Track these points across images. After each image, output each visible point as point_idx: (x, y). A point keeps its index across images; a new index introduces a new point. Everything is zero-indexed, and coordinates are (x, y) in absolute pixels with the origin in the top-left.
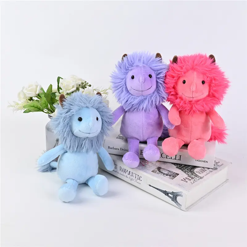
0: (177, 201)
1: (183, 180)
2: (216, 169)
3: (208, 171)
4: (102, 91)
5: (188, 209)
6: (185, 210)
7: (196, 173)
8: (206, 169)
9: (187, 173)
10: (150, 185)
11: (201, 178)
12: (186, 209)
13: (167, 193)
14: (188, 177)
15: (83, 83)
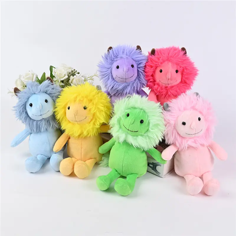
0: (156, 170)
4: (88, 78)
6: (163, 177)
15: (72, 71)
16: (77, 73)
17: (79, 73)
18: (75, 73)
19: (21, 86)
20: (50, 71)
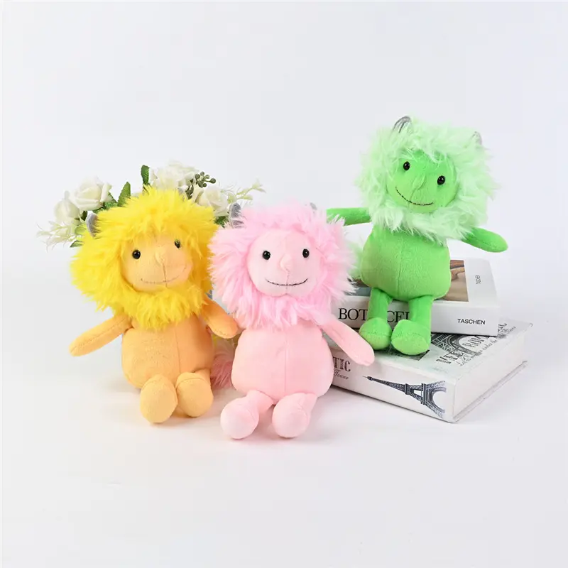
1: (440, 361)
2: (503, 336)
3: (487, 341)
5: (458, 417)
6: (453, 421)
7: (463, 346)
8: (482, 338)
9: (444, 346)
10: (370, 378)
11: (477, 354)
12: (454, 418)
13: (411, 389)
14: (450, 355)
15: (197, 177)
16: (209, 180)
17: (213, 181)
18: (203, 180)
19: (71, 216)
20: (142, 179)
